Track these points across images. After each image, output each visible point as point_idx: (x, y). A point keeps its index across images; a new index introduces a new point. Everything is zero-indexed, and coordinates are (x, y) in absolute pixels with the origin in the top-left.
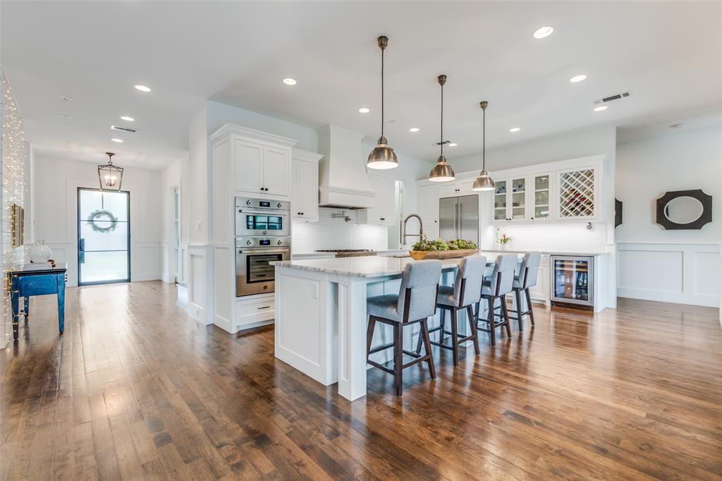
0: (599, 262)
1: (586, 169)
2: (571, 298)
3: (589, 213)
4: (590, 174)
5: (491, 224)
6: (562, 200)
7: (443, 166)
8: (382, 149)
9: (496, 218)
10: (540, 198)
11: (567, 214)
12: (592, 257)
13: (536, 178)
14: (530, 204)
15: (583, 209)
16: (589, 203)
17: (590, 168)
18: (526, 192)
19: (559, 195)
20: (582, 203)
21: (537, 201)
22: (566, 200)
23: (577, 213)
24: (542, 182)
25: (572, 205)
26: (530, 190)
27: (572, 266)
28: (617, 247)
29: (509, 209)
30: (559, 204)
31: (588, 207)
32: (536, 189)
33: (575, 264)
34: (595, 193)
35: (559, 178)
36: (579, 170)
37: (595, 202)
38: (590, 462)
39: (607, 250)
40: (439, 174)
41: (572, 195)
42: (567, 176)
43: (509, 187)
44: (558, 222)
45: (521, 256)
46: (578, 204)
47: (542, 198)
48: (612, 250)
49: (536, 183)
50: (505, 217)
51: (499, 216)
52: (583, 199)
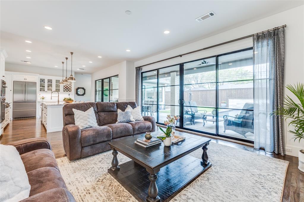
3: (70, 91)
6: (63, 87)
11: (65, 91)
13: (56, 80)
14: (54, 88)
18: (52, 83)
21: (56, 87)
23: (67, 91)
24: (58, 81)
25: (66, 89)
29: (46, 88)
30: (63, 89)
31: (70, 90)
32: (56, 83)
34: (72, 87)
37: (72, 89)
41: (66, 87)
43: (46, 81)
44: (62, 93)
49: (56, 82)
50: (44, 91)
51: (41, 90)
52: (69, 88)
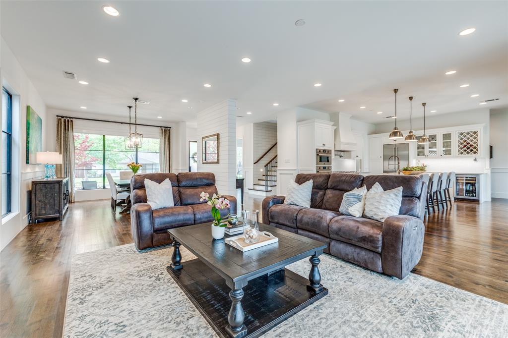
0: (482, 178)
1: (473, 131)
2: (463, 196)
3: (475, 153)
4: (475, 133)
5: (414, 158)
6: (459, 146)
7: (412, 135)
8: (397, 132)
9: (418, 155)
10: (445, 145)
11: (462, 153)
12: (478, 175)
13: (444, 135)
14: (440, 148)
15: (472, 151)
16: (475, 148)
17: (476, 130)
19: (457, 144)
20: (471, 148)
21: (444, 147)
22: (462, 146)
23: (468, 153)
24: (447, 136)
25: (465, 148)
26: (440, 141)
27: (463, 180)
28: (491, 170)
29: (427, 150)
30: (457, 149)
31: (475, 150)
32: (443, 140)
33: (465, 179)
34: (479, 143)
35: (457, 135)
36: (469, 131)
37: (478, 148)
38: (499, 230)
39: (485, 172)
40: (411, 139)
41: (465, 144)
42: (462, 134)
44: (457, 157)
45: (430, 175)
46: (469, 148)
47: (447, 145)
48: (489, 172)
49: (443, 137)
50: (424, 155)
51: (420, 154)
52: (472, 146)
